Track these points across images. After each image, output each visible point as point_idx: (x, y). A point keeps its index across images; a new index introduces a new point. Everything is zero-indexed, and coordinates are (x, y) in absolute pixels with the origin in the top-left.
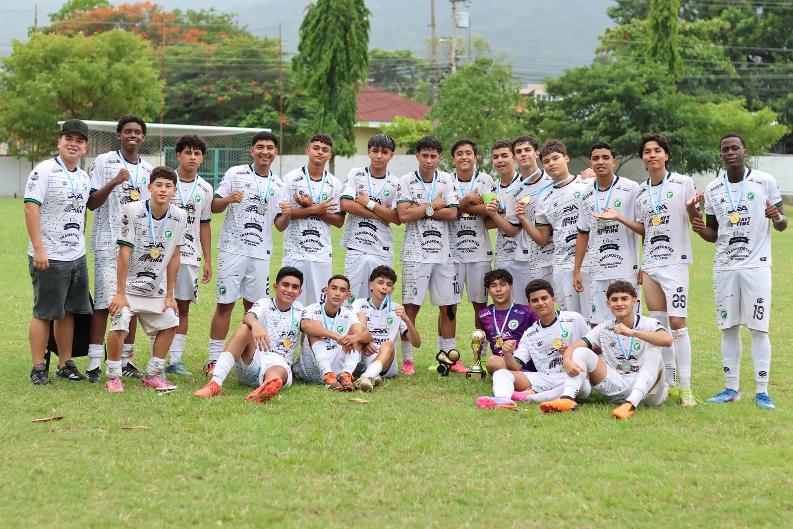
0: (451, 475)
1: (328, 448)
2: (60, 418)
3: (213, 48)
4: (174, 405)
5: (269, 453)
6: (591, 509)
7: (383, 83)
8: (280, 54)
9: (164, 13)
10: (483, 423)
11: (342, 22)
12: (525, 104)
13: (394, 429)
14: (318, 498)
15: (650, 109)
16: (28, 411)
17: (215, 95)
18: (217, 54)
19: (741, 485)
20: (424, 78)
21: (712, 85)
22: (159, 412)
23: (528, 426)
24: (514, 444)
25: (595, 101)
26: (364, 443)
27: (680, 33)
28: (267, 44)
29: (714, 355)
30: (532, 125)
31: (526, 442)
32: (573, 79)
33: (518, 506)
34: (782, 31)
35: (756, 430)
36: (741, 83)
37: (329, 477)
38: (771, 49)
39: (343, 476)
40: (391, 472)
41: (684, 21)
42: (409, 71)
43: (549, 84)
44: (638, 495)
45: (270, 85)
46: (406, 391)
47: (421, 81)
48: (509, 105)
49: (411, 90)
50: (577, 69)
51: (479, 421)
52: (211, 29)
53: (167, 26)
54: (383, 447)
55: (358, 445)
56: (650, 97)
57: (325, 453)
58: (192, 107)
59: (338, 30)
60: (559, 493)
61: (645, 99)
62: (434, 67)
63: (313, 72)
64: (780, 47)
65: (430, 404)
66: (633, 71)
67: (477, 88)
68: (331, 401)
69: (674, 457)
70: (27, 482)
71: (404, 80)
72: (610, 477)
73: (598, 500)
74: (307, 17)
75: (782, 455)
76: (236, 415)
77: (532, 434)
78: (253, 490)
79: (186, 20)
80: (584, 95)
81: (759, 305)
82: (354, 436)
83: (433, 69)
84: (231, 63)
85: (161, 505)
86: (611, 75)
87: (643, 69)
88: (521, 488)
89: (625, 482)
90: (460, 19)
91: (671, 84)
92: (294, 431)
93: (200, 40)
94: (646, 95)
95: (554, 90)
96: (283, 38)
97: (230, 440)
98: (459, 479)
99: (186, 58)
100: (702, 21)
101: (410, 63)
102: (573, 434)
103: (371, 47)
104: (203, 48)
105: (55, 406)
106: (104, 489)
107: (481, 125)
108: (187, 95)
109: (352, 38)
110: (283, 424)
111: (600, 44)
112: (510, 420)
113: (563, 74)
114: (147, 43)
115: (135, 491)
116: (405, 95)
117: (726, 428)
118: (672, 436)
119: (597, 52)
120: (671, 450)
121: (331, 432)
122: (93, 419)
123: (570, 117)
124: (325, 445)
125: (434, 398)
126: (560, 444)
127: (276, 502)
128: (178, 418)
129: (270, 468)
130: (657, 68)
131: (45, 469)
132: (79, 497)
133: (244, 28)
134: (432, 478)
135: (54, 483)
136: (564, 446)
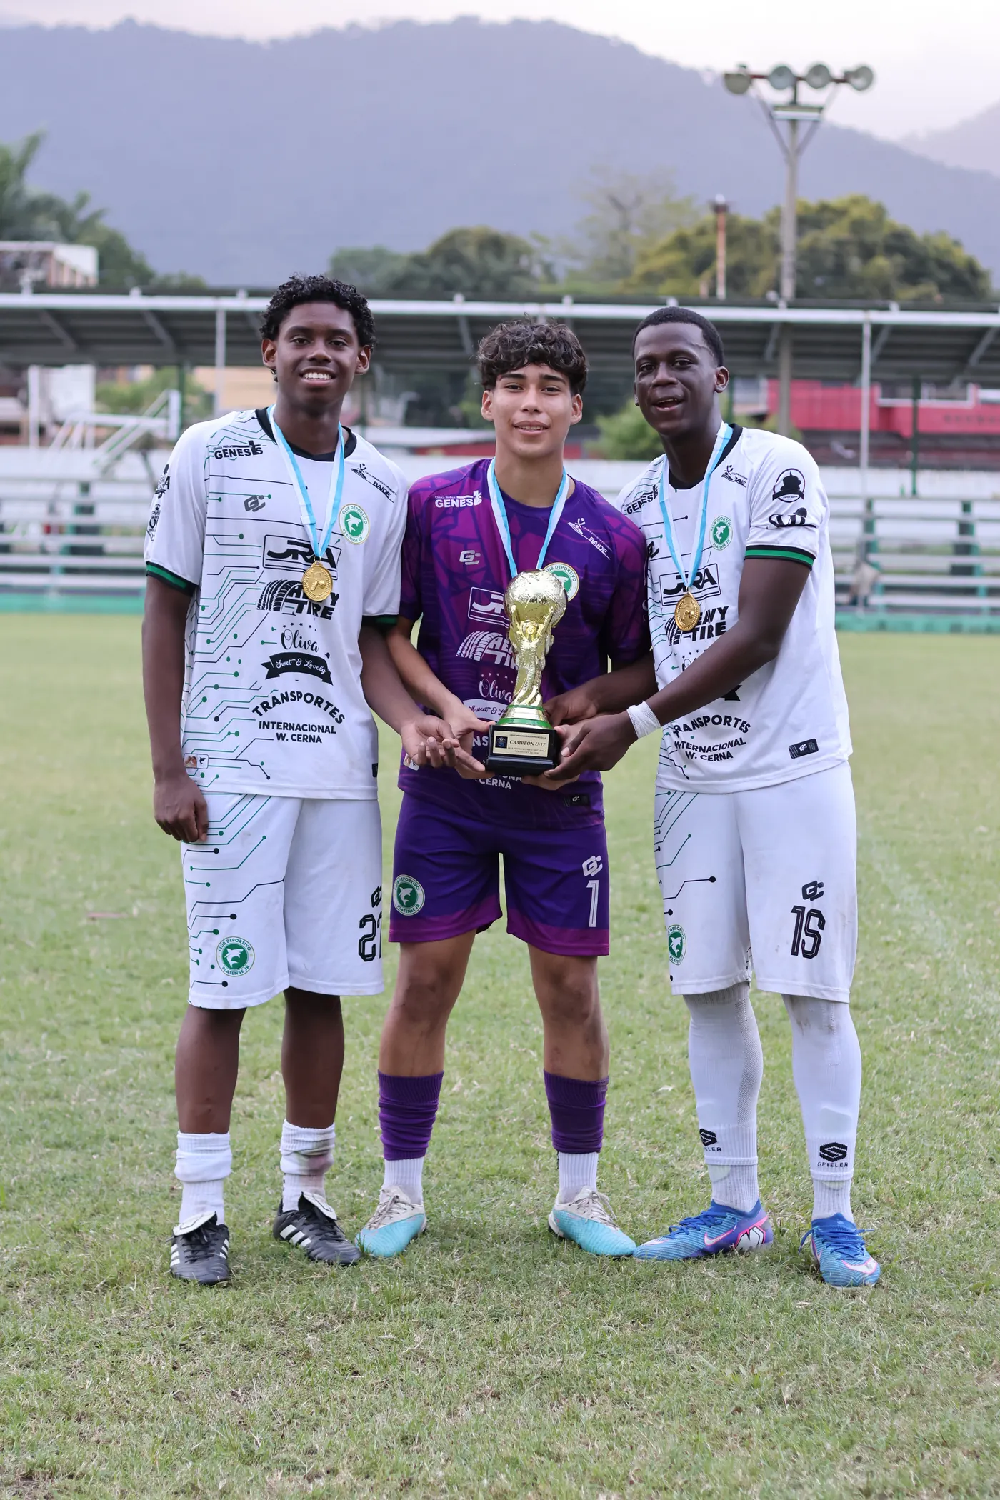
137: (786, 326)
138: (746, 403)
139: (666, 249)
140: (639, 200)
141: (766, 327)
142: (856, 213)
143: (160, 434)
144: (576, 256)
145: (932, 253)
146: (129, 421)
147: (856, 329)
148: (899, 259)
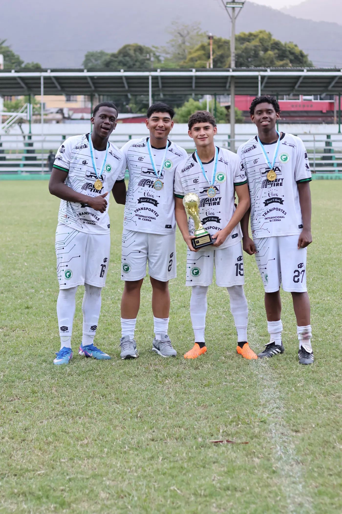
137: (232, 77)
138: (223, 102)
139: (198, 50)
140: (188, 33)
141: (226, 77)
142: (261, 36)
143: (25, 118)
144: (167, 53)
145: (288, 49)
146: (14, 114)
147: (256, 78)
148: (276, 51)
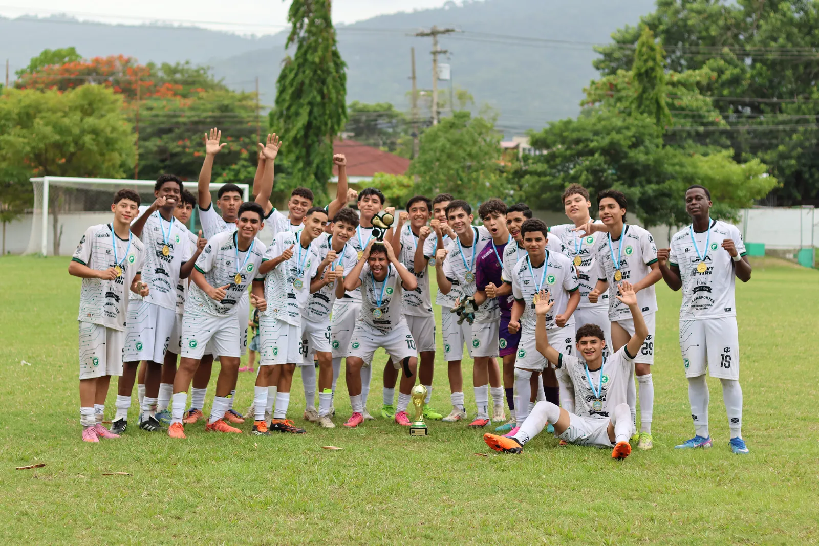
0: (418, 514)
1: (301, 491)
2: (42, 466)
3: (189, 102)
4: (153, 453)
5: (245, 496)
6: (551, 543)
7: (364, 137)
8: (258, 107)
9: (138, 67)
10: (452, 468)
11: (319, 76)
12: (508, 158)
13: (366, 473)
14: (291, 535)
15: (637, 163)
16: (11, 460)
17: (191, 151)
18: (192, 109)
19: (695, 521)
20: (406, 132)
21: (700, 138)
22: (138, 460)
23: (496, 470)
24: (481, 486)
25: (580, 154)
26: (336, 487)
27: (668, 84)
28: (244, 98)
29: (685, 404)
30: (516, 180)
31: (493, 485)
32: (557, 131)
33: (481, 540)
34: (771, 81)
35: (717, 473)
36: (730, 135)
37: (302, 517)
38: (760, 100)
39: (315, 516)
40: (362, 512)
41: (671, 72)
42: (389, 125)
43: (533, 136)
44: (596, 531)
45: (247, 140)
46: (379, 440)
47: (402, 134)
48: (490, 158)
49: (393, 144)
50: (561, 121)
51: (449, 466)
52: (186, 83)
53: (141, 80)
54: (355, 489)
55: (330, 488)
56: (637, 151)
57: (299, 495)
58: (168, 163)
59: (315, 84)
60: (521, 530)
61: (632, 153)
62: (415, 120)
63: (291, 126)
64: (768, 98)
65: (402, 450)
66: (619, 123)
67: (456, 143)
68: (306, 449)
69: (634, 497)
70: (13, 522)
71: (385, 134)
72: (571, 514)
73: (558, 535)
74: (284, 70)
75: (739, 495)
76: (213, 462)
77: (499, 477)
78: (229, 528)
79: (160, 74)
80: (568, 148)
81: (726, 354)
82: (327, 480)
83: (414, 123)
84: (206, 117)
85: (141, 542)
86: (596, 128)
87: (630, 120)
88: (485, 525)
89: (585, 519)
90: (441, 71)
91: (658, 137)
92: (269, 476)
93: (175, 94)
94: (633, 150)
95: (537, 143)
96: (261, 91)
97: (207, 484)
98: (426, 517)
99: (161, 113)
100: (690, 72)
101: (391, 116)
102: (539, 477)
103: (349, 101)
104: (178, 102)
105: (37, 454)
106: (87, 529)
107: (461, 180)
108: (162, 151)
109: (329, 92)
110: (259, 469)
111: (585, 97)
112: (478, 465)
113: (547, 127)
114: (121, 97)
115: (117, 529)
116: (386, 149)
117: (689, 471)
118: (634, 477)
119: (582, 104)
120: (633, 490)
121: (305, 477)
122: (74, 467)
123: (554, 171)
124: (298, 488)
125: (407, 445)
126: (525, 485)
127: (251, 538)
128: (157, 465)
129: (245, 509)
130: (643, 120)
131: (29, 511)
132: (63, 535)
133: (220, 81)
134: (400, 517)
135: (39, 523)
136: (530, 488)
